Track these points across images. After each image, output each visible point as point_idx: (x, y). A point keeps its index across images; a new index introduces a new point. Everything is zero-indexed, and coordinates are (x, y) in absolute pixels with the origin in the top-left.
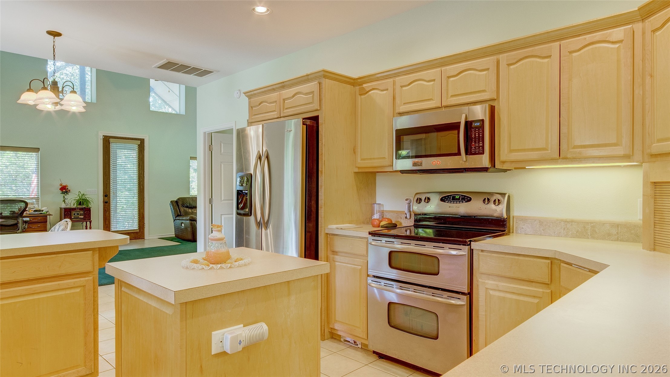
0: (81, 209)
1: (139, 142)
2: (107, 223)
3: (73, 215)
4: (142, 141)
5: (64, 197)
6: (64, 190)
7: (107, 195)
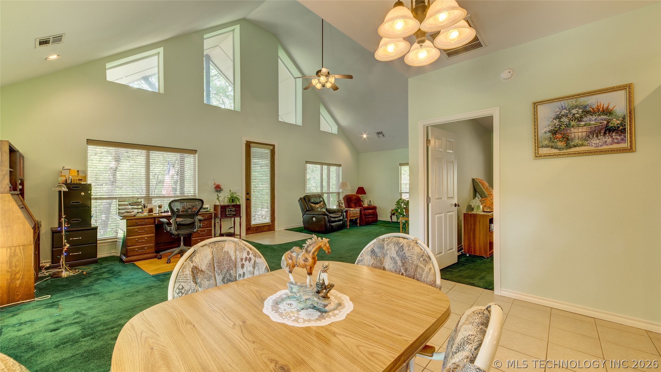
0: (234, 206)
1: (272, 147)
2: (248, 217)
3: (228, 212)
4: (274, 146)
5: (218, 195)
6: (218, 188)
7: (248, 193)
